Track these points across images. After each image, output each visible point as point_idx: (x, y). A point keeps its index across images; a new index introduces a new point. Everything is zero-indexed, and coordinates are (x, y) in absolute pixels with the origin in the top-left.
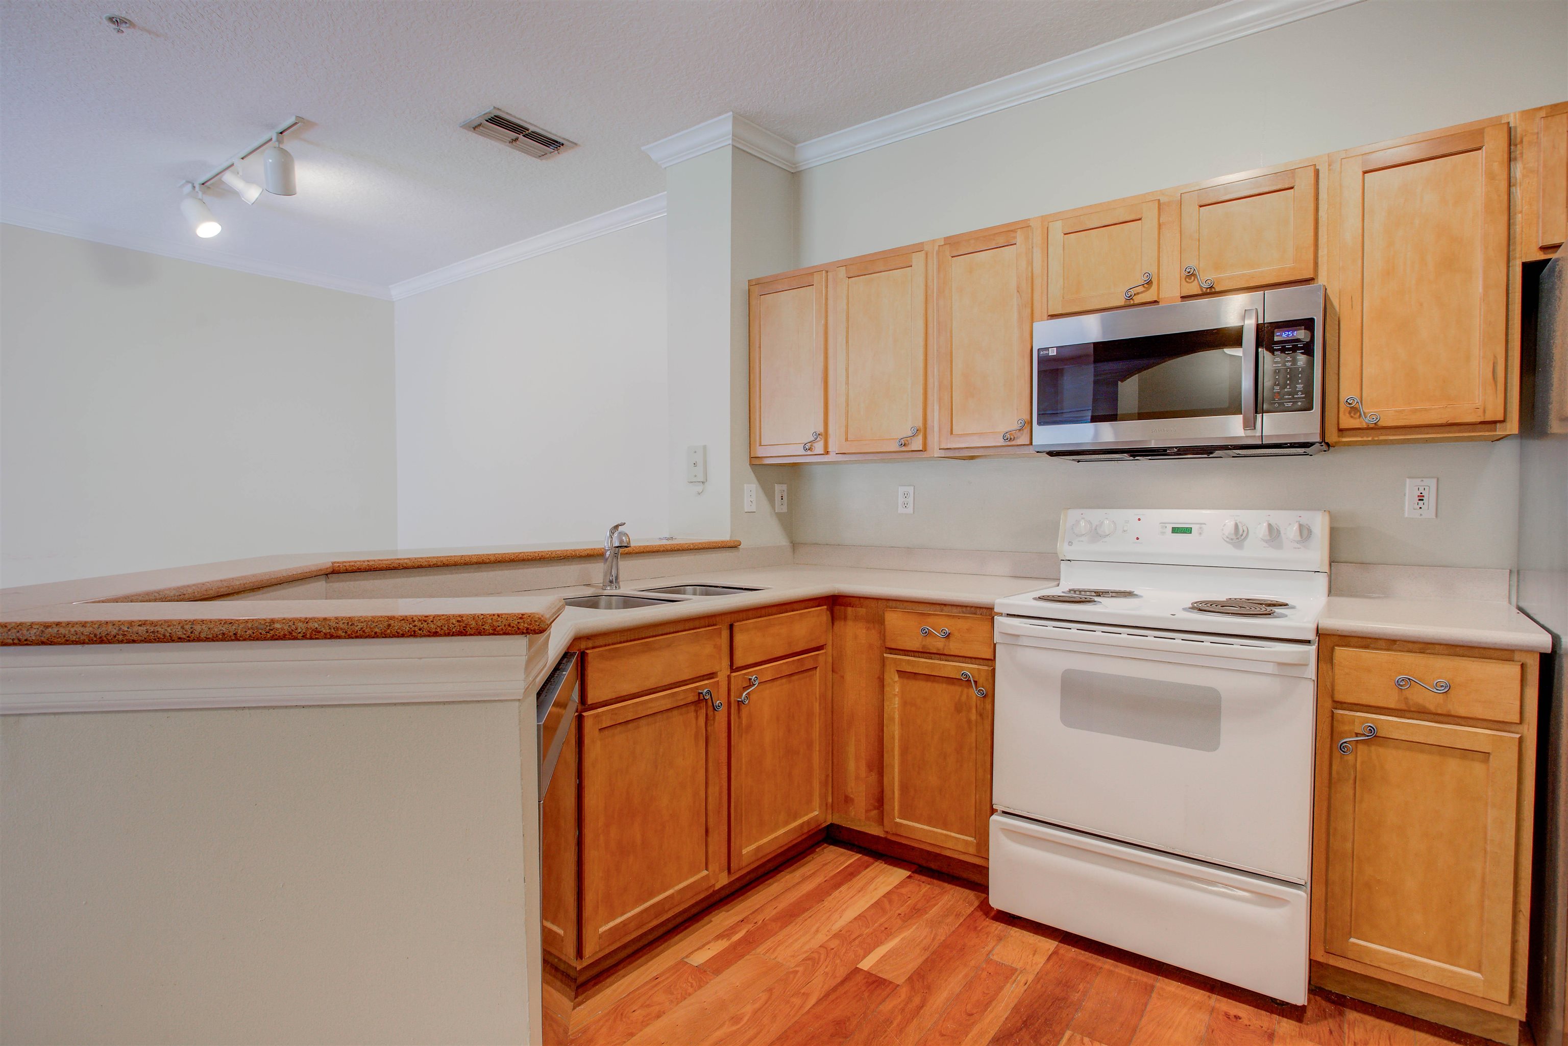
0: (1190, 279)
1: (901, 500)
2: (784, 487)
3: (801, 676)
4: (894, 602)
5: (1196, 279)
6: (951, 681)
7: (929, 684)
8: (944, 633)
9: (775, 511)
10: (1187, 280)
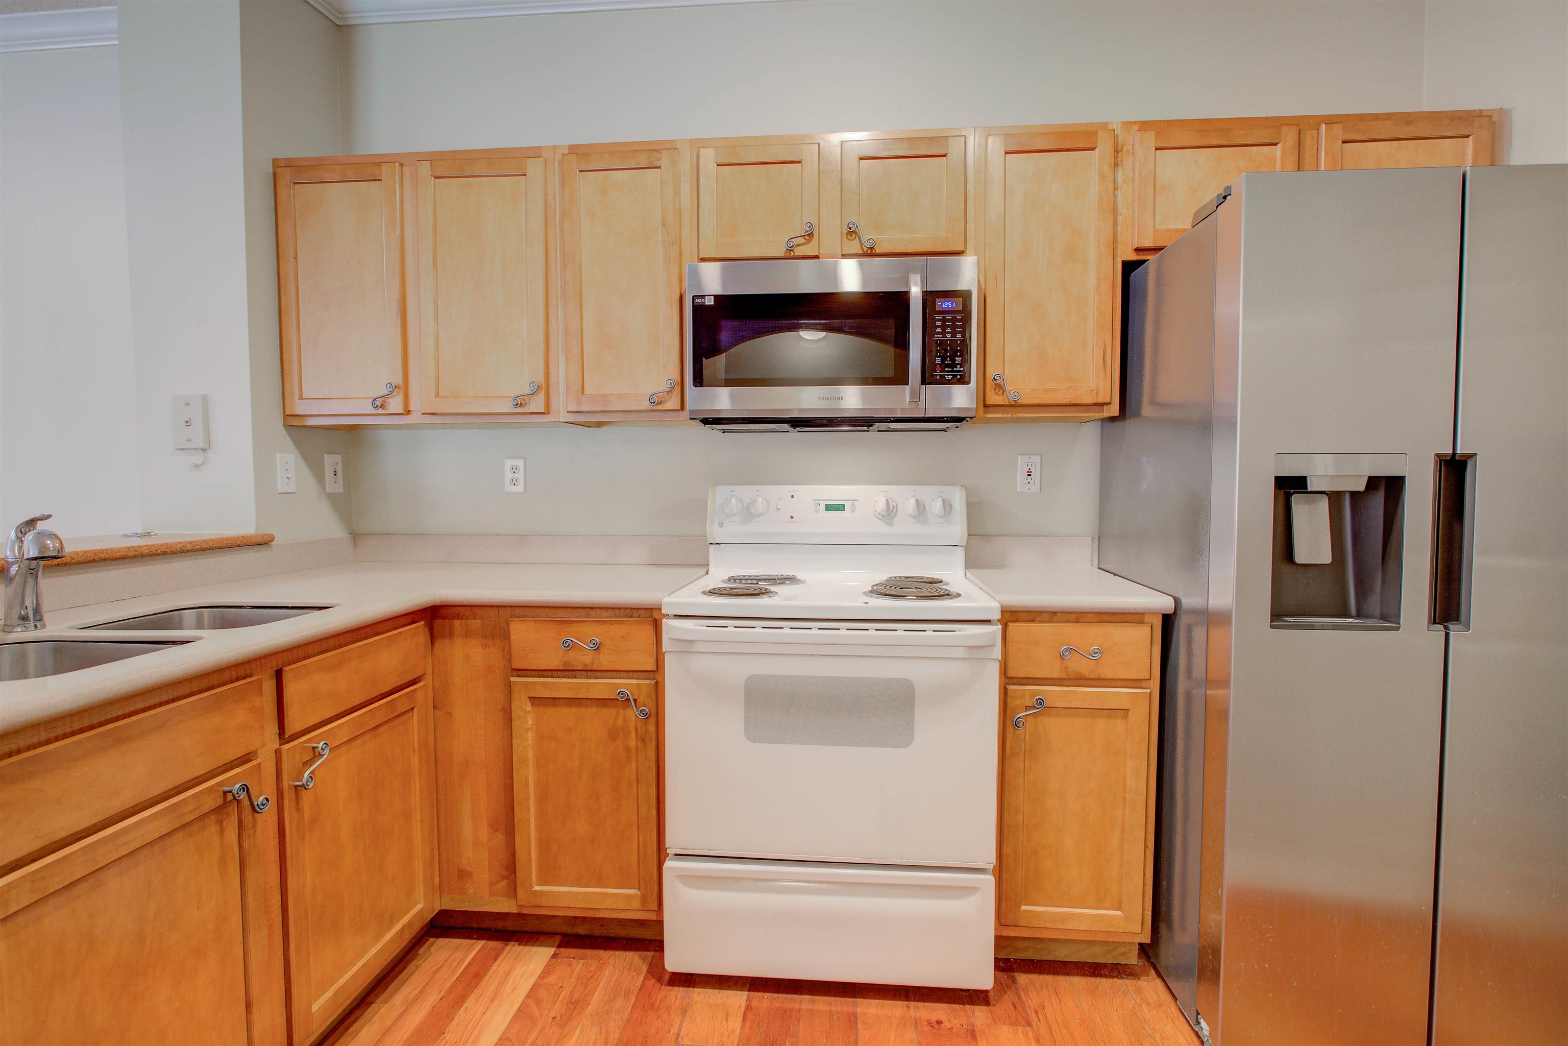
0: (851, 236)
1: (509, 475)
2: (338, 458)
3: (391, 724)
4: (522, 610)
5: (857, 237)
6: (603, 702)
7: (574, 710)
8: (594, 644)
9: (324, 488)
10: (848, 236)
